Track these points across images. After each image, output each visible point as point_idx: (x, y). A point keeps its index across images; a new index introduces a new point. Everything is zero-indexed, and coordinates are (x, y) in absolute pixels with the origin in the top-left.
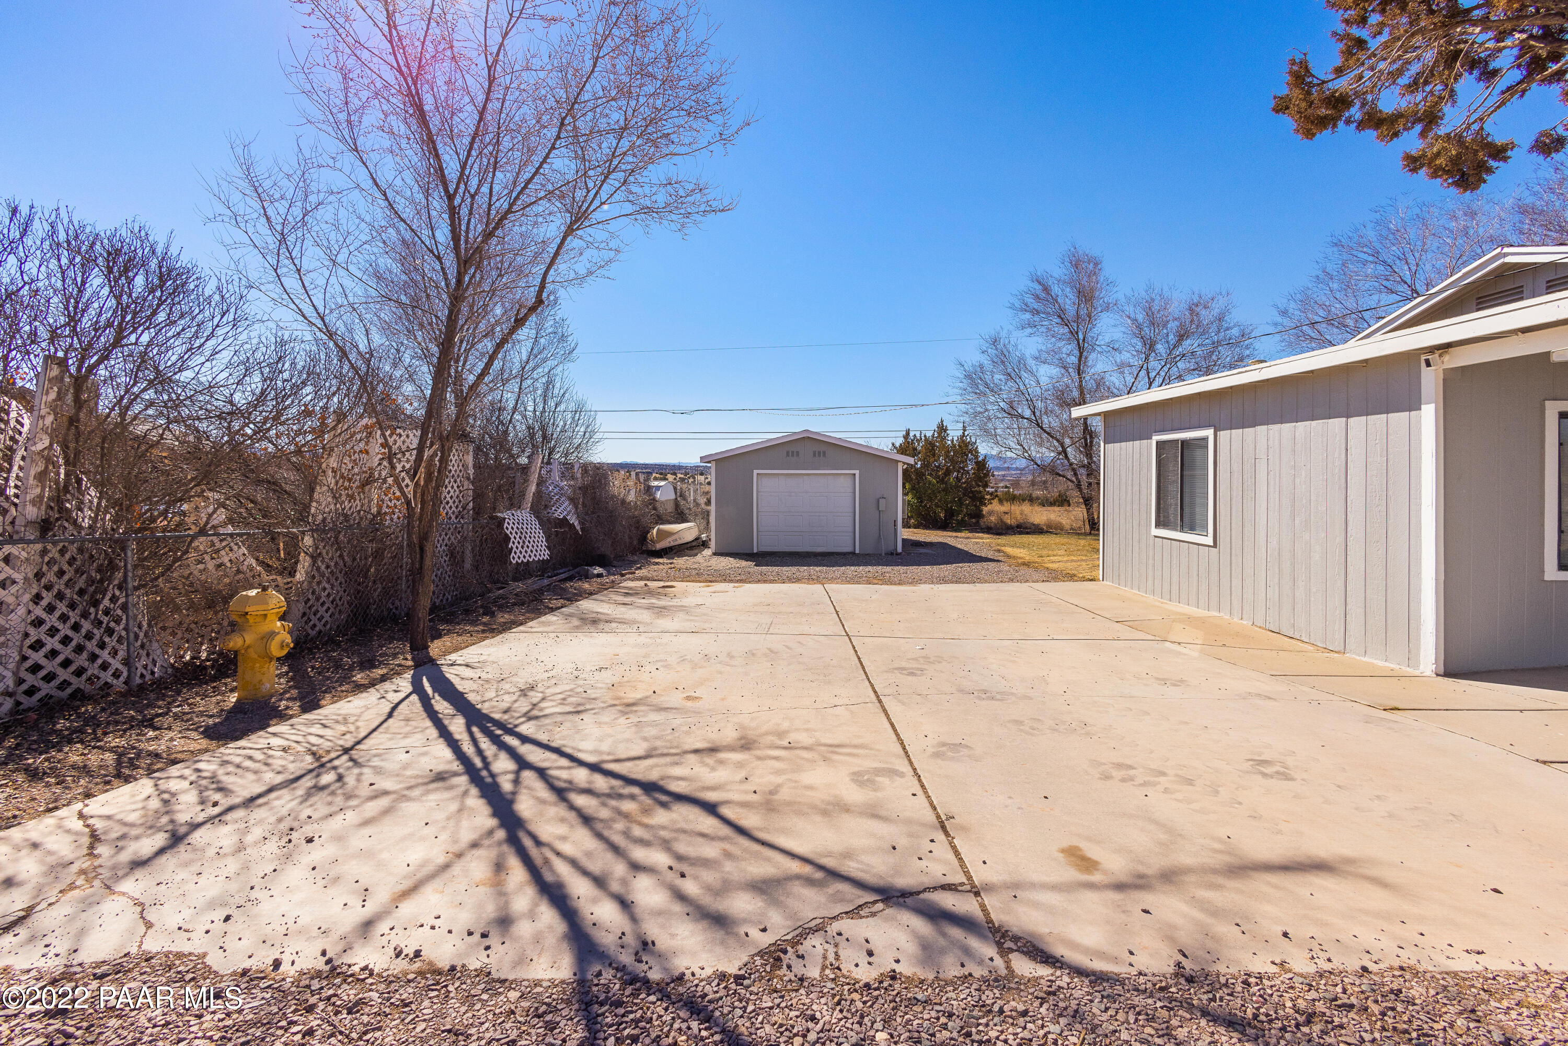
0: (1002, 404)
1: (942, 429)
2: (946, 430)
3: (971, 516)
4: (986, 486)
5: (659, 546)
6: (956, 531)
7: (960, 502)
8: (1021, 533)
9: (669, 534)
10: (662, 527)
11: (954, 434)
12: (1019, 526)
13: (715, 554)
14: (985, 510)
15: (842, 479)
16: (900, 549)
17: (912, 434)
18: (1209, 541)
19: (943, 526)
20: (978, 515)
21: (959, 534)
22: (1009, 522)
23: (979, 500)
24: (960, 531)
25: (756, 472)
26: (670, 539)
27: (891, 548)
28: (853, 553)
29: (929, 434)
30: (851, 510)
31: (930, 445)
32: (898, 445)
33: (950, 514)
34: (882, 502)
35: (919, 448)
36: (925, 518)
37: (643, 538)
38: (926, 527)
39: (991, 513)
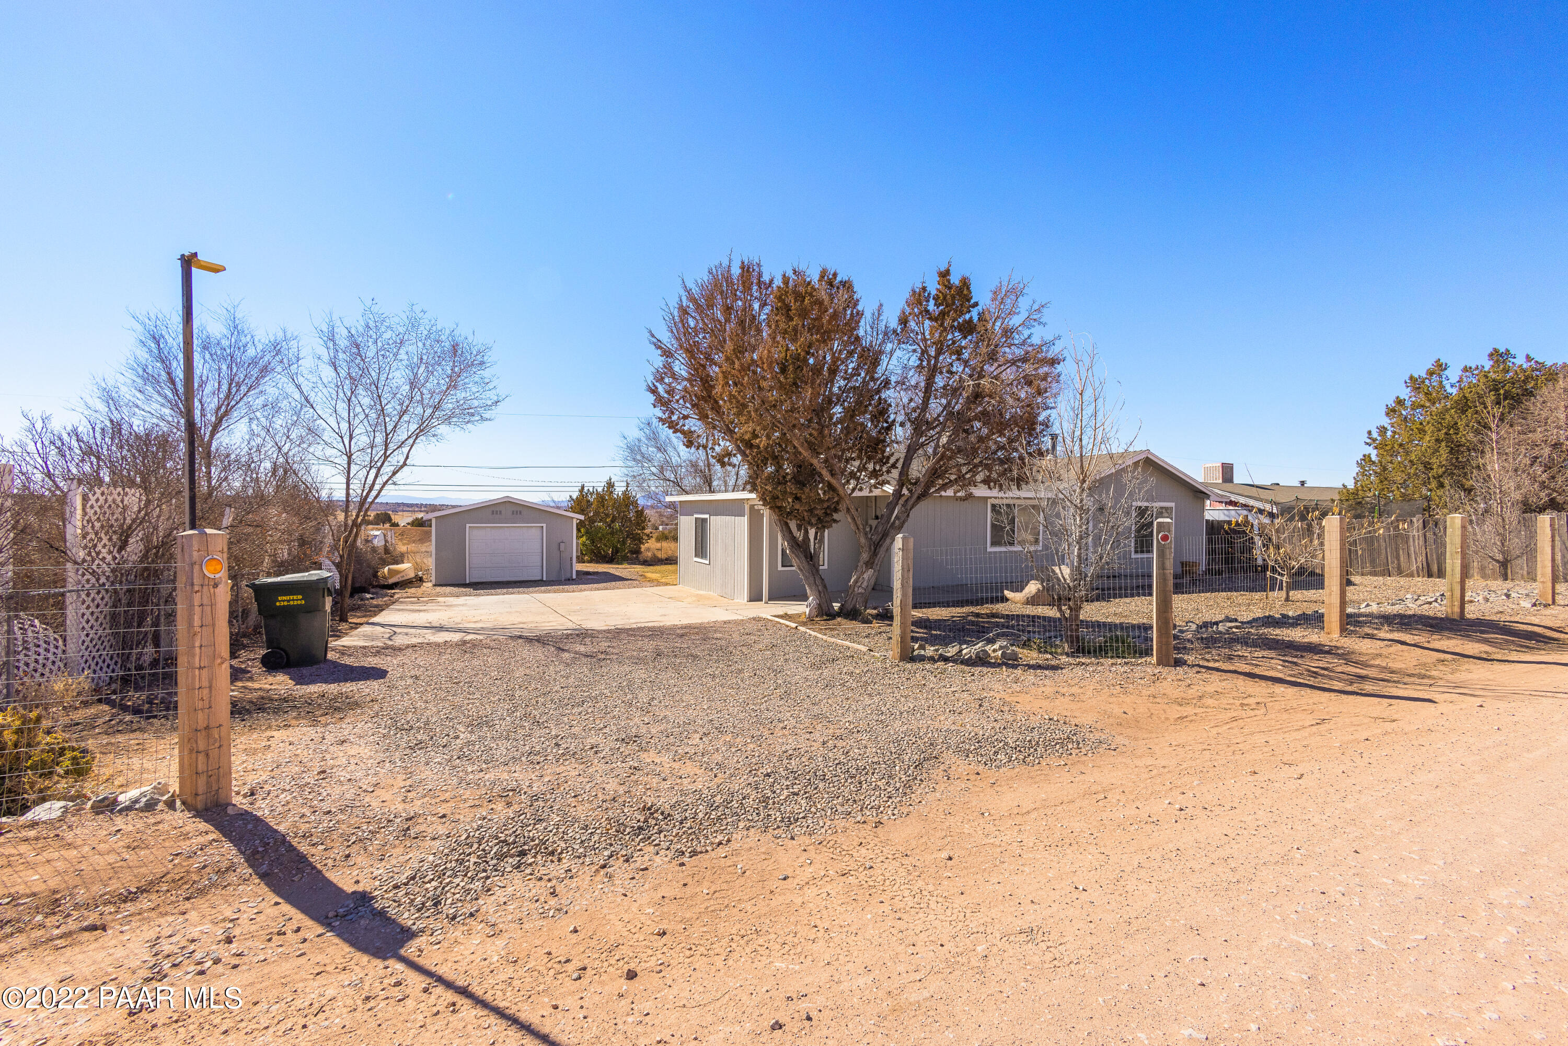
0: (653, 469)
1: (610, 485)
2: (613, 486)
3: (632, 552)
4: (644, 528)
5: (391, 581)
6: (619, 564)
7: (624, 543)
8: (666, 564)
9: (397, 572)
10: (392, 567)
11: (619, 489)
12: (666, 559)
13: (435, 585)
14: (643, 547)
15: (533, 530)
16: (574, 577)
17: (586, 489)
18: (707, 562)
19: (610, 560)
20: (637, 552)
21: (620, 566)
22: (659, 556)
23: (639, 540)
24: (621, 564)
25: (468, 525)
26: (399, 576)
27: (568, 576)
28: (542, 580)
29: (600, 489)
30: (540, 551)
31: (601, 498)
32: (575, 497)
33: (616, 551)
34: (562, 545)
35: (592, 500)
36: (596, 555)
37: (375, 575)
38: (597, 562)
39: (648, 549)
